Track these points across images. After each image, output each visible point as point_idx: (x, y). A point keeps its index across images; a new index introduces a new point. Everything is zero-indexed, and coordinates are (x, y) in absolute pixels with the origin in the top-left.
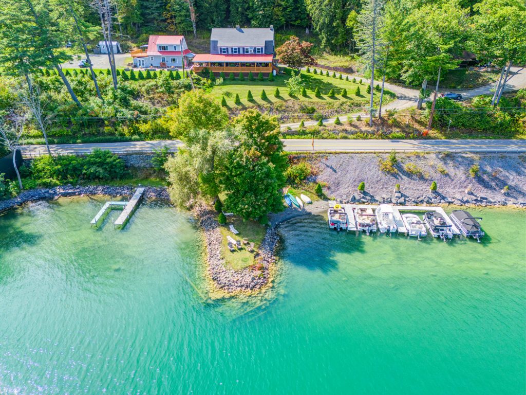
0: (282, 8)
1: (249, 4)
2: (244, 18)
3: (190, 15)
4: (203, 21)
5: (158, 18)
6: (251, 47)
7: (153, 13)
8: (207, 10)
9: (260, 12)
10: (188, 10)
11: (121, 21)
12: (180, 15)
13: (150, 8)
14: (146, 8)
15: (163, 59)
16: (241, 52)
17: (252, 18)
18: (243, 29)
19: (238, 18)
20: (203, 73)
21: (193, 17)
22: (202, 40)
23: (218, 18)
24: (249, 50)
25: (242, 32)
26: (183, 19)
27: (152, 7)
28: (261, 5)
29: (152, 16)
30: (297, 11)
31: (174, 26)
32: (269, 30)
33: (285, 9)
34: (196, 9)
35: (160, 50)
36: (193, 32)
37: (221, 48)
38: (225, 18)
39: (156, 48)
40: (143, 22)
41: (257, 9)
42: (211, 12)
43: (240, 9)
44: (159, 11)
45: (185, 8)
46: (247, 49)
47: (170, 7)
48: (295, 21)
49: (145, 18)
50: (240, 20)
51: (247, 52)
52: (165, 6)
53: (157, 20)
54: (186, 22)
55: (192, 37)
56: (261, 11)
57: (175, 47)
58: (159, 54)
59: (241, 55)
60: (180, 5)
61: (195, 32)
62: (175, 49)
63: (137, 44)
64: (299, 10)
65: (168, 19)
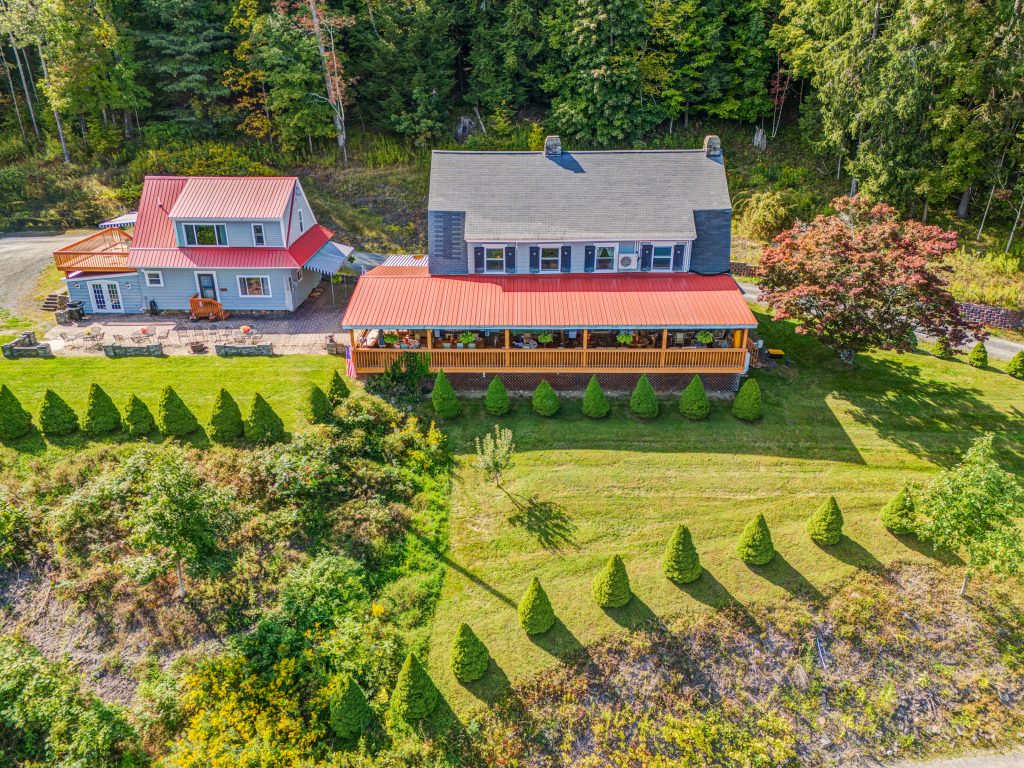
0: (674, 56)
1: (547, 43)
2: (521, 90)
3: (323, 82)
4: (372, 102)
5: (206, 92)
6: (626, 246)
7: (183, 75)
8: (392, 64)
9: (596, 73)
10: (316, 65)
11: (58, 104)
12: (288, 83)
13: (172, 56)
14: (159, 55)
15: (206, 282)
16: (578, 266)
17: (554, 94)
18: (578, 157)
19: (500, 93)
20: (397, 378)
21: (336, 89)
22: (369, 173)
23: (427, 91)
24: (617, 257)
25: (577, 169)
26: (296, 95)
27: (180, 53)
28: (599, 44)
29: (182, 85)
30: (730, 66)
31: (267, 121)
32: (700, 156)
33: (685, 59)
34: (345, 58)
35: (191, 241)
36: (336, 140)
37: (479, 250)
38: (456, 90)
39: (175, 238)
40: (149, 105)
41: (581, 61)
42: (402, 71)
43: (511, 60)
44: (206, 68)
45: (304, 56)
46: (604, 252)
47: (250, 52)
48: (717, 102)
49: (159, 93)
50: (510, 97)
51: (606, 263)
52: (231, 48)
53: (202, 97)
54: (309, 105)
55: (328, 160)
56: (597, 66)
57: (258, 230)
58: (185, 262)
59: (577, 276)
60: (286, 47)
61: (341, 142)
62: (260, 240)
63: (118, 191)
64: (740, 63)
65: (241, 94)
